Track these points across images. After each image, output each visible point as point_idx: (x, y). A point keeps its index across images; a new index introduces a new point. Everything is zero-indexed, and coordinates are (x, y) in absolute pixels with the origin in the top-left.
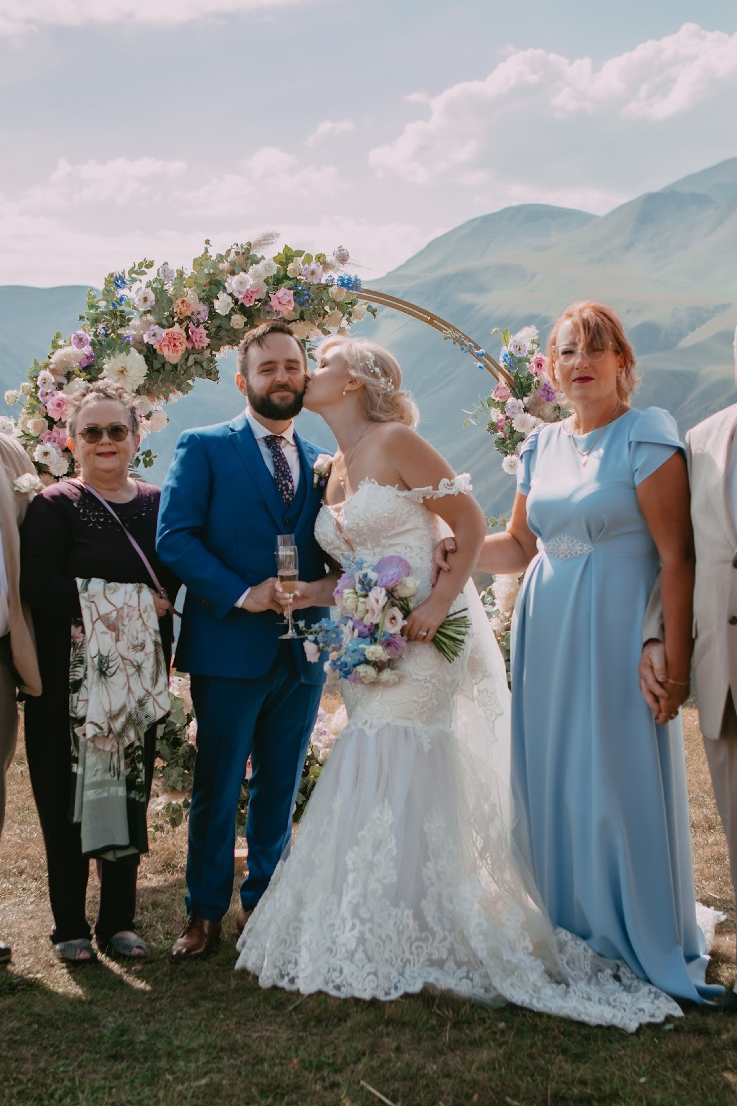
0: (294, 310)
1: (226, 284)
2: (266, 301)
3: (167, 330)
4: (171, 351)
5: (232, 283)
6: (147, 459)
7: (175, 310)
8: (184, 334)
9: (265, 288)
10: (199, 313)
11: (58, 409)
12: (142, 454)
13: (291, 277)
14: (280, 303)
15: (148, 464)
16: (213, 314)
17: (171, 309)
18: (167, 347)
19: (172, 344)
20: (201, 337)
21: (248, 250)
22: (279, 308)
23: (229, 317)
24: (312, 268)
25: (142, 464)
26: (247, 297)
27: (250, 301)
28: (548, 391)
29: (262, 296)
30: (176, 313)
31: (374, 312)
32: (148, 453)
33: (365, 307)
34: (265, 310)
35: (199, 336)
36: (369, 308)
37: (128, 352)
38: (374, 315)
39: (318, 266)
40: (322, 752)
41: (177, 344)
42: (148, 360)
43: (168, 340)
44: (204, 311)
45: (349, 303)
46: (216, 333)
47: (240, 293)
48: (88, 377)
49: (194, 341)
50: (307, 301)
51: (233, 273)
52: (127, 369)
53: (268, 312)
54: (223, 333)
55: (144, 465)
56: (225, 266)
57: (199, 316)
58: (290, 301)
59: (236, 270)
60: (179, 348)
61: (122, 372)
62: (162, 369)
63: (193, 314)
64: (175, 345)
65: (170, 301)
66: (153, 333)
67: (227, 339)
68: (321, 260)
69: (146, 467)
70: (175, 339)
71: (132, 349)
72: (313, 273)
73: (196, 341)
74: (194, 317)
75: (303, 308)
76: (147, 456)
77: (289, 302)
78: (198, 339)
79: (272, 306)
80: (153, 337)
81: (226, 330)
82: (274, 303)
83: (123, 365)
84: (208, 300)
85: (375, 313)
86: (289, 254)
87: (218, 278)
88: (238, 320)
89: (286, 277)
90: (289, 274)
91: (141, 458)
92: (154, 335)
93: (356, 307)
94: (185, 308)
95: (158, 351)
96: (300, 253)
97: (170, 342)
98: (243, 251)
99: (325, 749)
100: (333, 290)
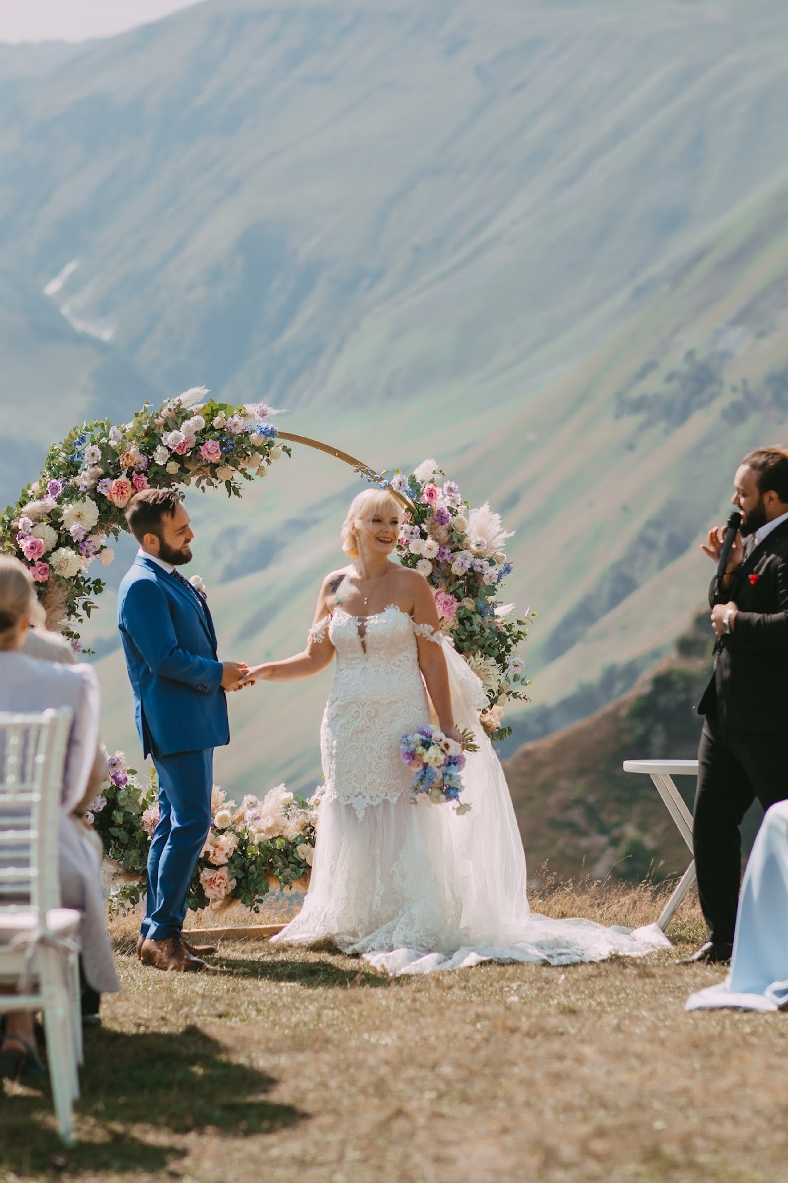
0: (221, 458)
1: (163, 439)
2: (195, 450)
3: (114, 482)
4: (119, 498)
5: (169, 438)
6: (97, 587)
7: (121, 463)
8: (130, 483)
9: (194, 438)
10: (140, 463)
11: (32, 551)
12: (93, 583)
13: (216, 428)
14: (209, 453)
15: (98, 591)
16: (151, 463)
17: (116, 460)
18: (116, 495)
19: (120, 492)
20: (143, 484)
21: (179, 405)
22: (208, 457)
23: (165, 466)
24: (235, 421)
25: (92, 592)
26: (180, 447)
27: (182, 450)
28: (441, 517)
29: (192, 445)
30: (122, 465)
31: (288, 451)
32: (98, 582)
33: (281, 448)
34: (195, 458)
35: (142, 483)
36: (285, 448)
37: (84, 501)
38: (290, 455)
39: (240, 419)
40: (256, 837)
41: (124, 492)
42: (99, 506)
43: (117, 488)
44: (144, 461)
45: (267, 445)
46: (153, 478)
47: (174, 446)
48: (51, 522)
49: (137, 487)
50: (231, 450)
51: (167, 428)
52: (84, 514)
53: (199, 460)
54: (159, 478)
55: (94, 593)
56: (160, 421)
57: (140, 466)
58: (217, 450)
59: (170, 424)
60: (126, 495)
61: (79, 516)
62: (108, 512)
63: (135, 465)
64: (122, 493)
65: (115, 454)
66: (105, 484)
67: (163, 482)
68: (242, 412)
69: (96, 593)
70: (122, 488)
71: (88, 498)
72: (236, 425)
73: (139, 487)
74: (136, 467)
75: (228, 456)
76: (96, 585)
77: (217, 452)
78: (140, 486)
79: (201, 455)
80: (104, 488)
81: (163, 476)
82: (204, 453)
83: (80, 511)
84: (148, 450)
85: (290, 452)
86: (214, 408)
87: (155, 432)
88: (173, 468)
89: (212, 429)
90: (214, 425)
91: (92, 586)
92: (105, 486)
93: (272, 449)
94: (130, 460)
95: (109, 498)
96: (223, 407)
97: (118, 490)
98: (175, 407)
99: (259, 834)
100: (254, 437)
